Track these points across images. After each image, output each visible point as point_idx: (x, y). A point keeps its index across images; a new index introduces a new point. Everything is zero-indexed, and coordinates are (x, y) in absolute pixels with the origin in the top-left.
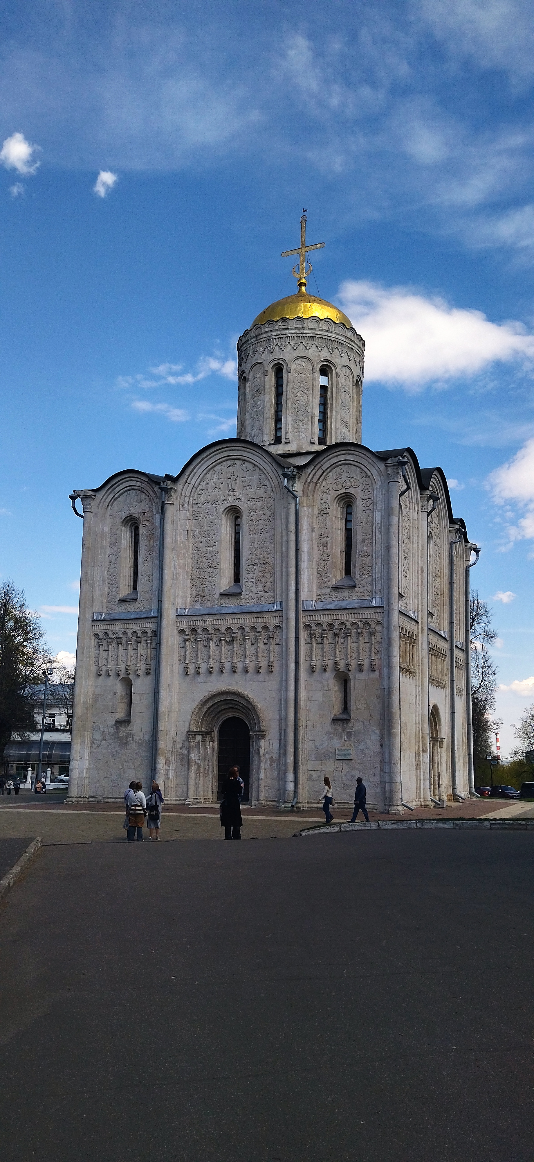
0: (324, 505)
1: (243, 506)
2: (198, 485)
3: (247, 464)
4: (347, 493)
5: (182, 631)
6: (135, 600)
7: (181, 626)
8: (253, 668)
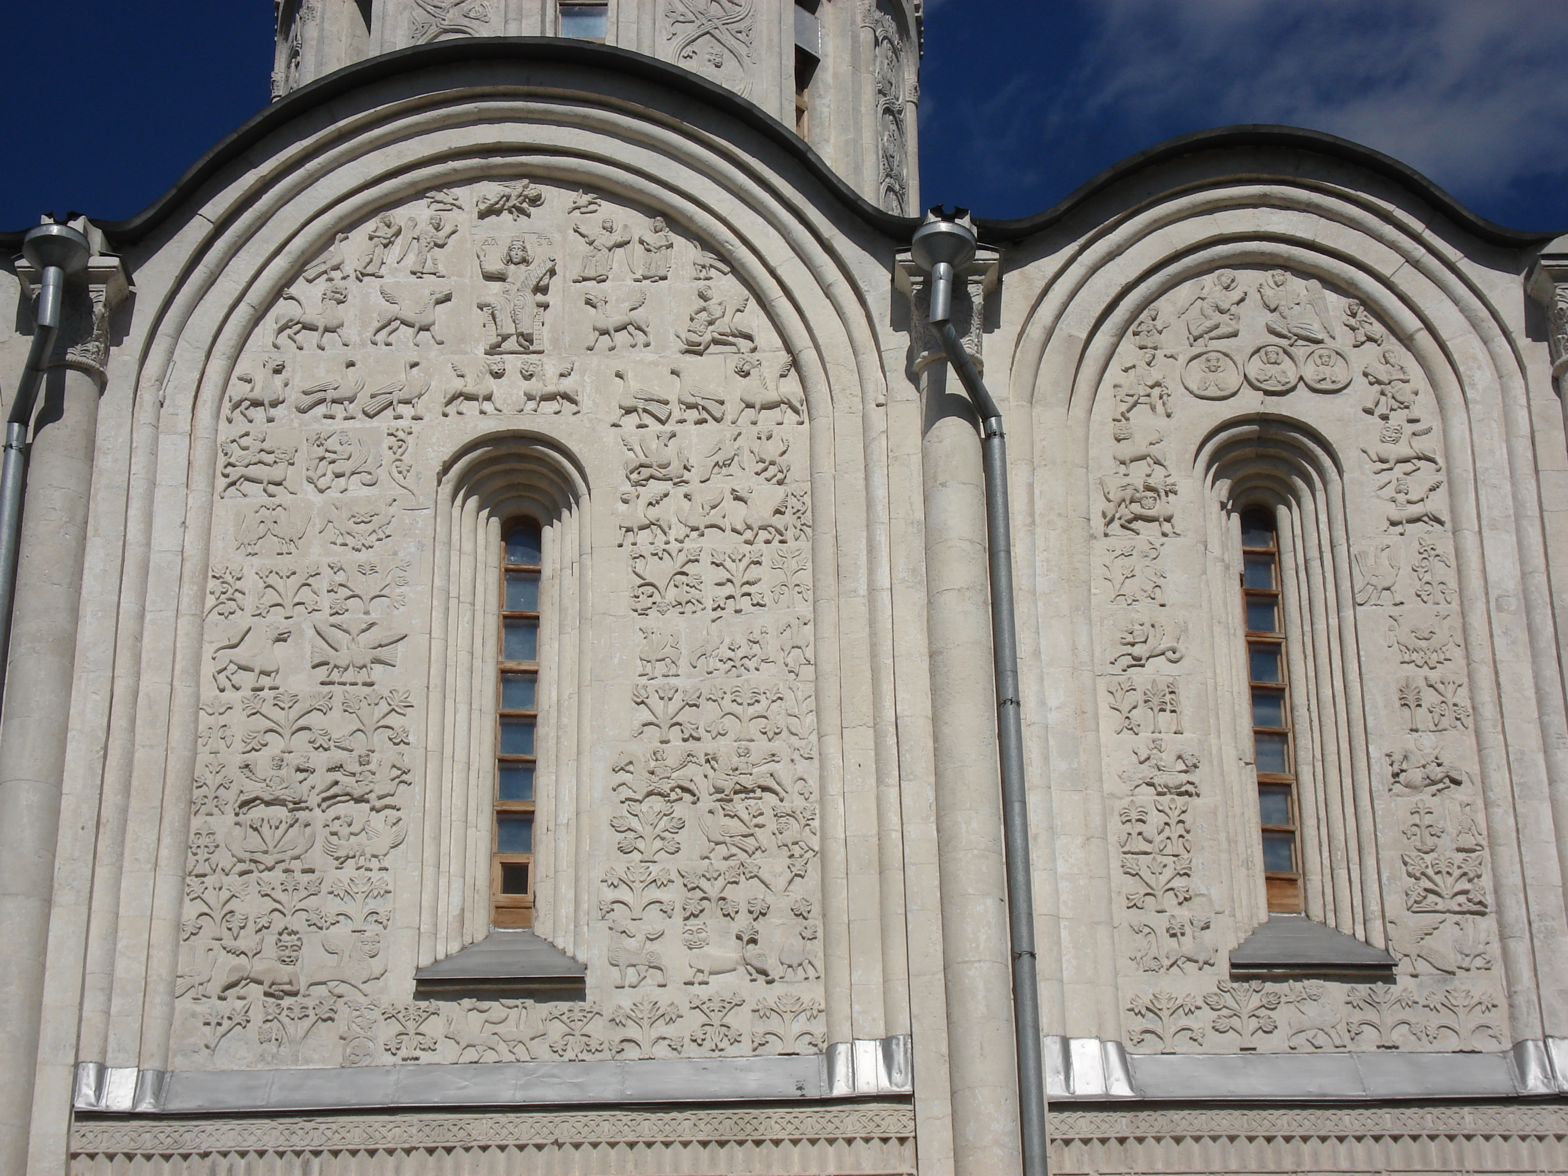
0: (1138, 473)
1: (590, 438)
2: (279, 292)
3: (607, 209)
4: (1263, 420)
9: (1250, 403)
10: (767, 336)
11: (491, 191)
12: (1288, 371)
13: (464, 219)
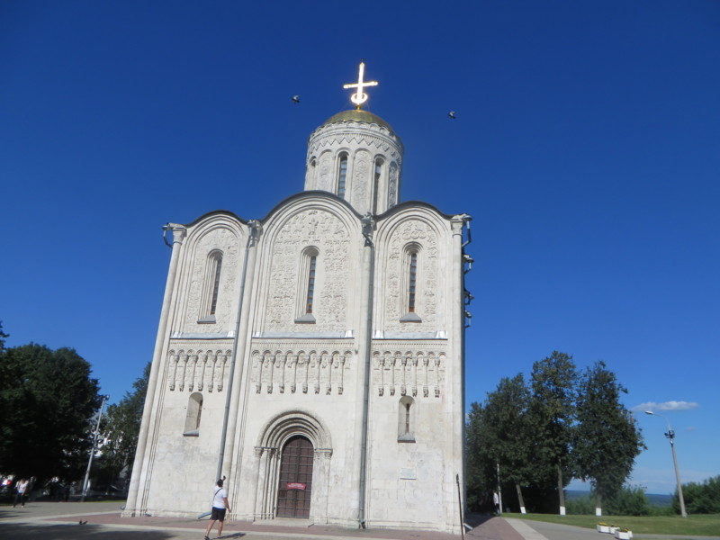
0: (395, 251)
1: (321, 247)
2: (282, 227)
3: (326, 213)
4: (414, 242)
5: (256, 352)
6: (214, 322)
7: (255, 347)
8: (323, 390)
9: (411, 240)
10: (346, 231)
11: (310, 211)
12: (417, 235)
13: (307, 215)
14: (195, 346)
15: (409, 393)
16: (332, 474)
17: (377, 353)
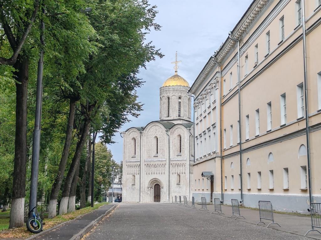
0: (175, 137)
1: (159, 136)
5: (145, 165)
6: (135, 157)
7: (145, 163)
8: (160, 173)
11: (155, 126)
12: (180, 133)
13: (154, 128)
14: (132, 164)
15: (179, 173)
16: (164, 192)
17: (172, 164)
